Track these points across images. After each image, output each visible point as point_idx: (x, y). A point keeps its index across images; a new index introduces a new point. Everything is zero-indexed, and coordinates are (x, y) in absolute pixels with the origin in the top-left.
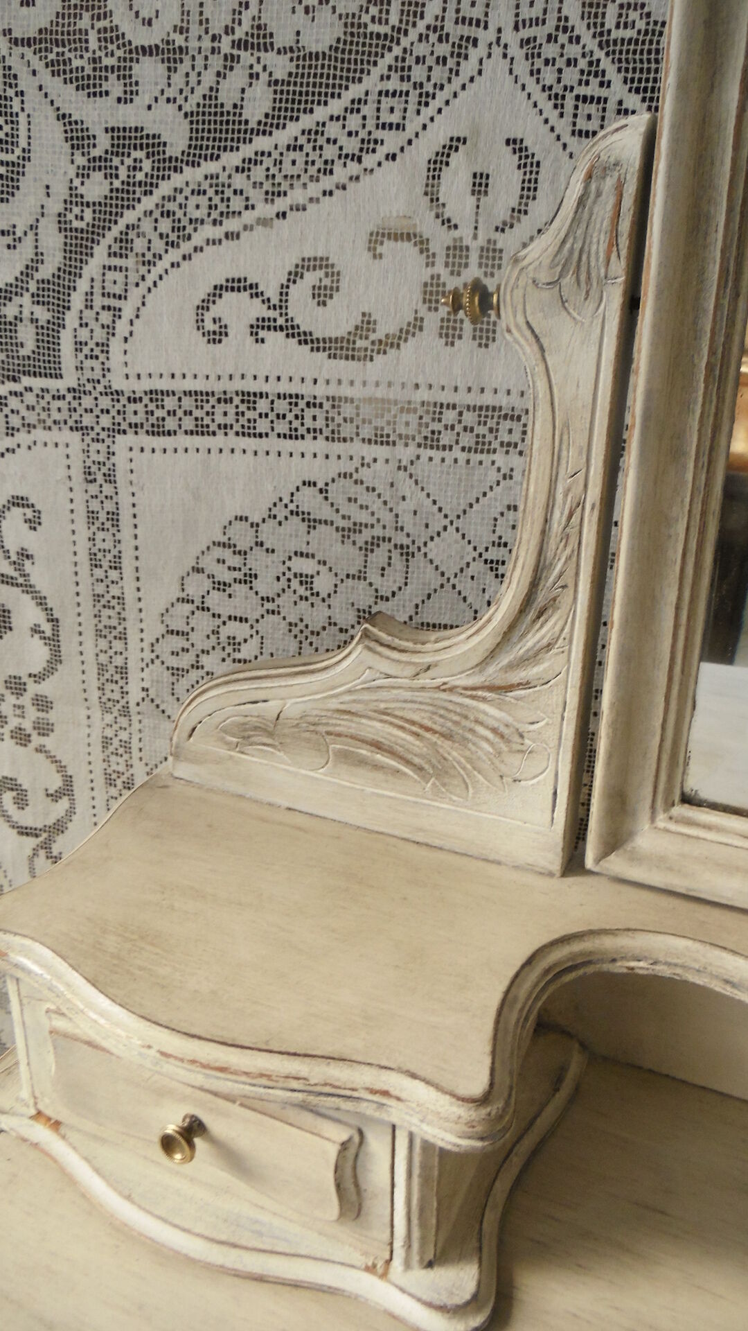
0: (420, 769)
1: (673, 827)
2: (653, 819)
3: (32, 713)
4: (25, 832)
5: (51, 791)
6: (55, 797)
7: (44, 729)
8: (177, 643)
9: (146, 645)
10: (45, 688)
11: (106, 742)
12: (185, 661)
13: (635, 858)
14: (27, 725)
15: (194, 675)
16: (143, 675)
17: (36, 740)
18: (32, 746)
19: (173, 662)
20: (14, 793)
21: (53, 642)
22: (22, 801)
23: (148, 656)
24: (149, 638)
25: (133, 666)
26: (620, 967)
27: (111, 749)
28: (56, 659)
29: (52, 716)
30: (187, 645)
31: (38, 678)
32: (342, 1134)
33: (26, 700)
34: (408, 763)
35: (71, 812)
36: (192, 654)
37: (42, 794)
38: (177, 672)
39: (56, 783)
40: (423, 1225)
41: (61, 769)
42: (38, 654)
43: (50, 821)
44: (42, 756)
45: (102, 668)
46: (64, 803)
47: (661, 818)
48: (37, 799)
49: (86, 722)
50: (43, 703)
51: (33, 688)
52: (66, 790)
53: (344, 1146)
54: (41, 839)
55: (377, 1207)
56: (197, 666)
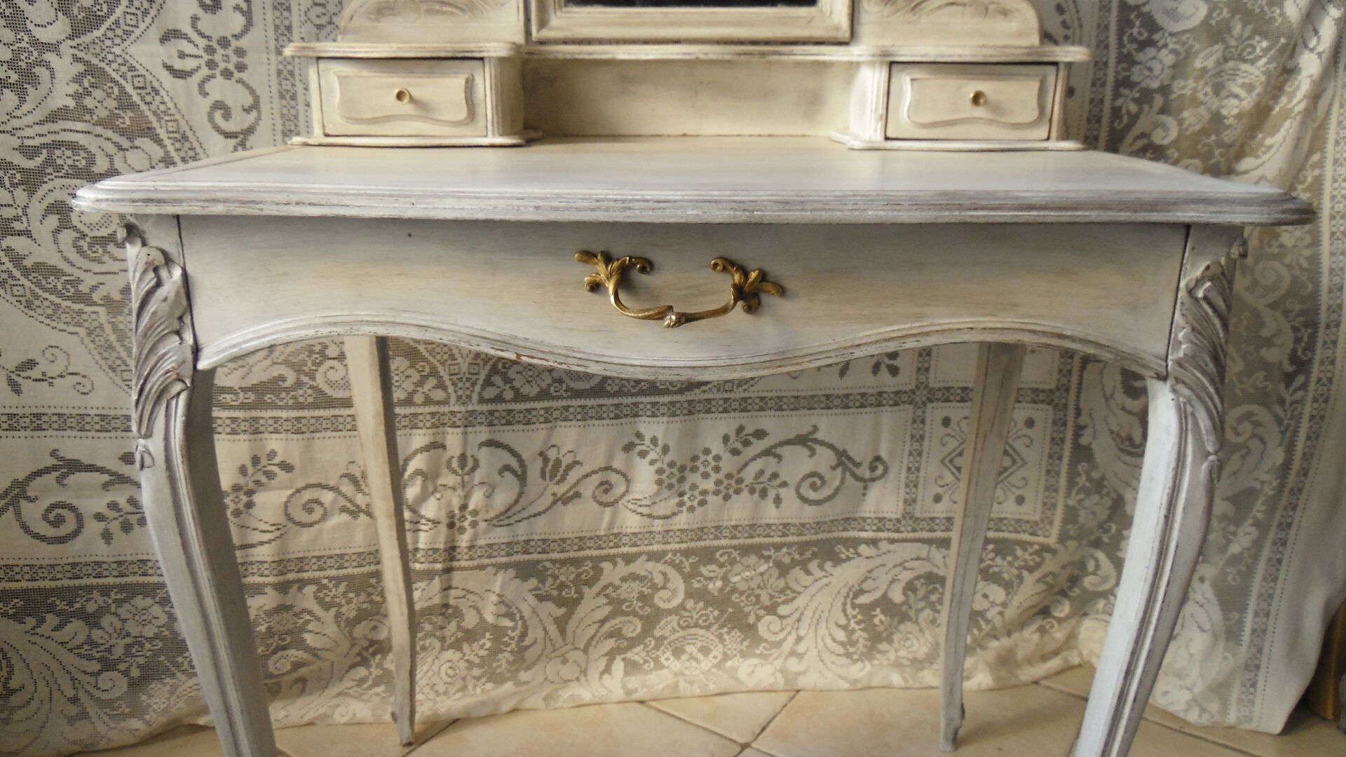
0: (462, 10)
1: (564, 15)
2: (555, 13)
3: (234, 59)
4: (228, 135)
5: (246, 107)
6: (247, 110)
7: (241, 68)
8: (319, 10)
9: (302, 13)
10: (243, 43)
11: (279, 73)
12: (324, 20)
13: (552, 29)
14: (231, 67)
15: (329, 28)
16: (302, 30)
17: (237, 75)
18: (234, 79)
19: (318, 21)
20: (222, 111)
21: (248, 15)
22: (227, 115)
23: (303, 18)
24: (303, 8)
25: (295, 24)
26: (552, 57)
27: (283, 76)
28: (249, 23)
29: (246, 60)
30: (324, 11)
31: (236, 37)
32: (466, 76)
33: (230, 52)
34: (457, 7)
35: (259, 119)
36: (328, 15)
37: (240, 109)
38: (319, 27)
39: (248, 101)
40: (497, 114)
41: (252, 91)
42: (238, 21)
43: (245, 126)
44: (240, 85)
45: (277, 27)
46: (254, 114)
47: (559, 14)
48: (236, 112)
49: (266, 61)
50: (240, 52)
51: (235, 43)
52: (255, 106)
53: (467, 81)
54: (239, 139)
55: (480, 111)
56: (330, 23)
